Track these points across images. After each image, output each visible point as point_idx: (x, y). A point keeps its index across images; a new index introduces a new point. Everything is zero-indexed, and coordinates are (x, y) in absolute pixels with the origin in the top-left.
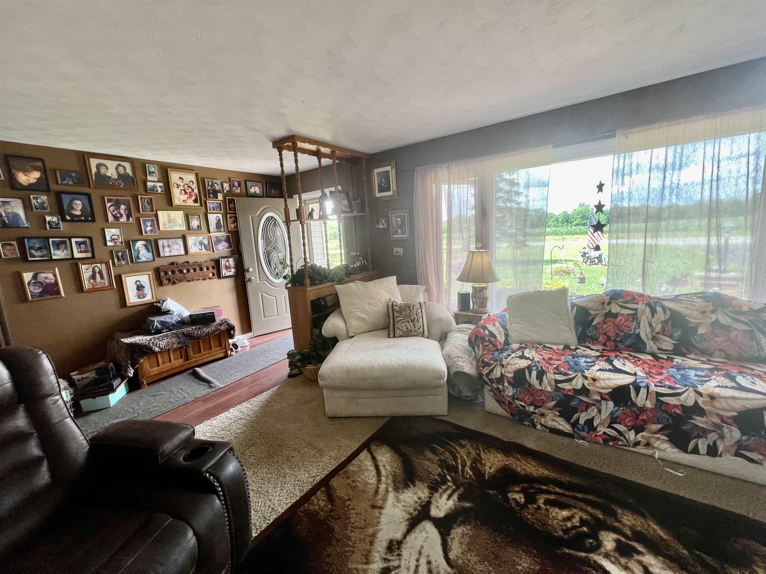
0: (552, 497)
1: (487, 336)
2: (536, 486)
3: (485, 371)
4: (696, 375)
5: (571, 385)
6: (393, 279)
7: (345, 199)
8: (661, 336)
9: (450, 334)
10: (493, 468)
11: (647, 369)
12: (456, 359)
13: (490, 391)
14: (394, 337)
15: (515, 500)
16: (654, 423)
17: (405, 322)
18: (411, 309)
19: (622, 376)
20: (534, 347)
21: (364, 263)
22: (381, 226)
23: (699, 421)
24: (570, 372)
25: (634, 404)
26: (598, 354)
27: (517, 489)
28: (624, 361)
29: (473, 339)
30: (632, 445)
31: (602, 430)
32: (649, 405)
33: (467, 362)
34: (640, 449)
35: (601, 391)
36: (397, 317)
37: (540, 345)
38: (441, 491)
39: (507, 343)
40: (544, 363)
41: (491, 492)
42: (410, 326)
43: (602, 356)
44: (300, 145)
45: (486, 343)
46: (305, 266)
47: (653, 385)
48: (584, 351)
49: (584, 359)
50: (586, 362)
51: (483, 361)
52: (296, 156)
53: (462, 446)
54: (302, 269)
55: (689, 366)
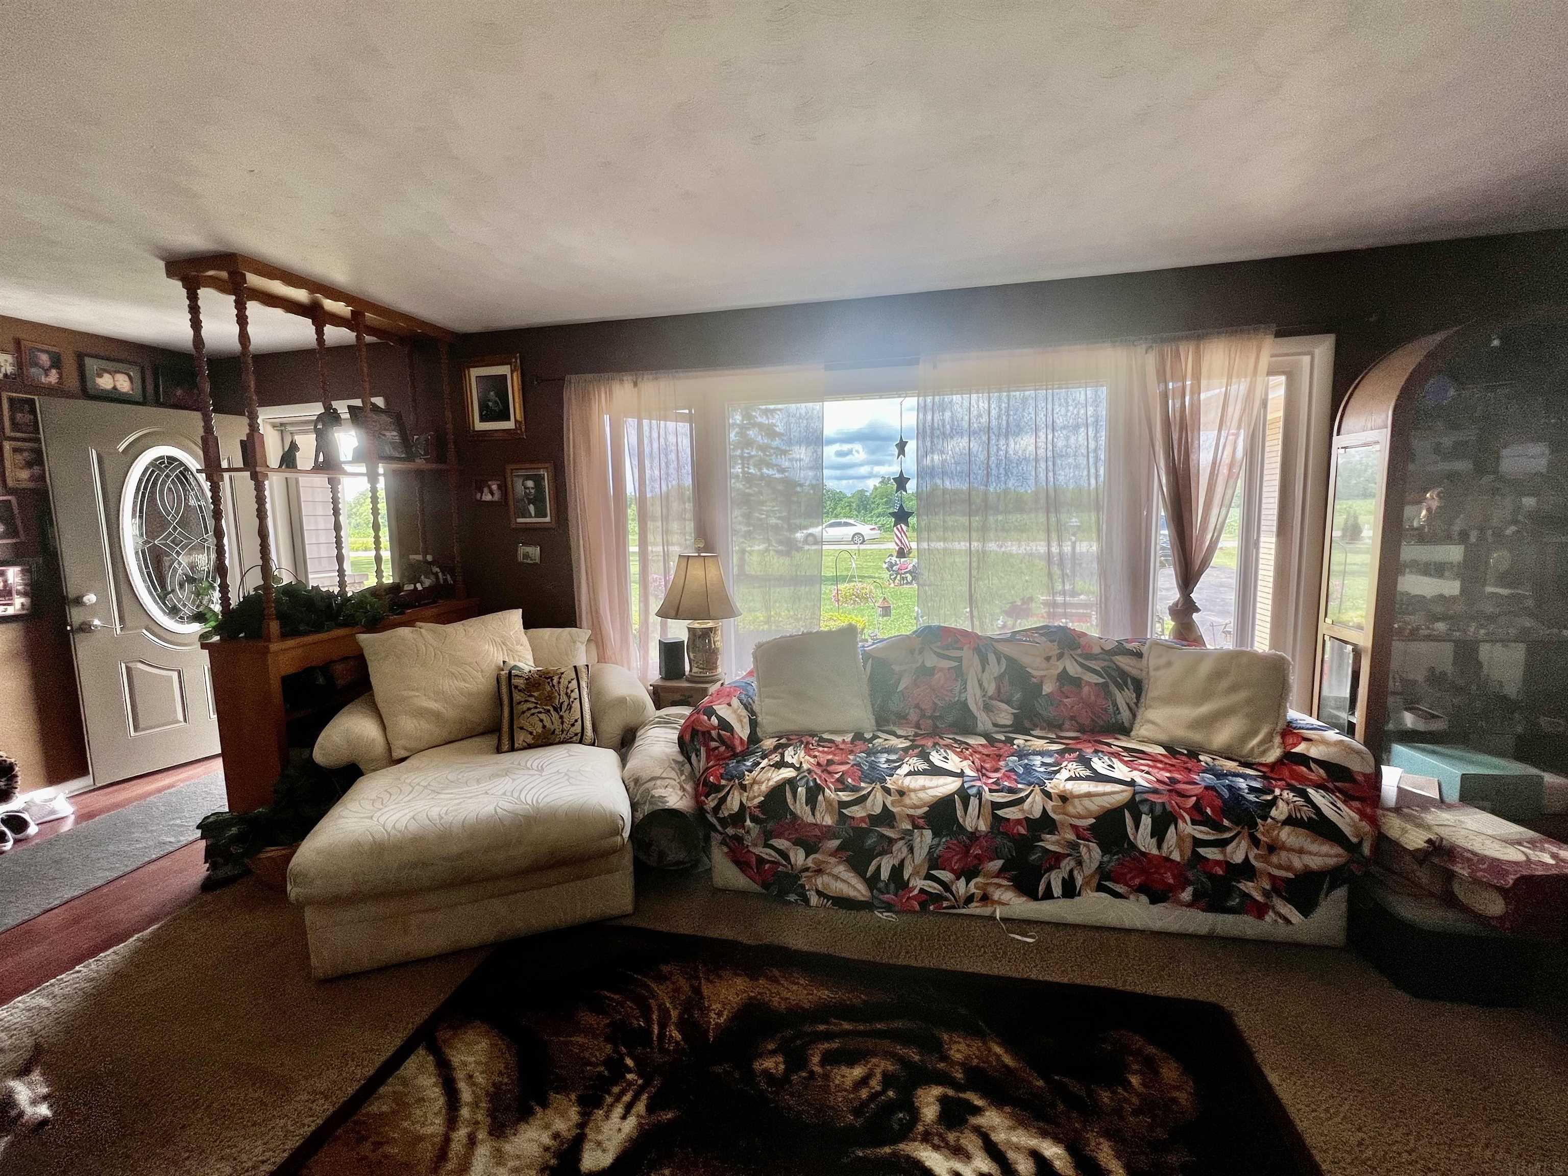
0: (835, 1045)
1: (714, 728)
2: (807, 1029)
3: (711, 803)
4: (1043, 764)
5: (864, 808)
6: (516, 616)
7: (393, 427)
8: (994, 702)
9: (642, 731)
10: (725, 1013)
11: (977, 762)
12: (651, 784)
13: (721, 843)
14: (512, 749)
15: (766, 1072)
16: (991, 860)
17: (540, 712)
18: (555, 681)
19: (942, 780)
20: (802, 742)
21: (445, 580)
22: (487, 497)
23: (1050, 842)
24: (863, 785)
25: (961, 828)
26: (908, 744)
27: (771, 1046)
28: (945, 751)
29: (687, 738)
30: (961, 905)
31: (918, 883)
32: (983, 827)
33: (673, 787)
34: (975, 909)
35: (911, 812)
36: (519, 703)
37: (813, 736)
38: (609, 1100)
39: (754, 739)
40: (819, 772)
41: (719, 1069)
42: (551, 721)
43: (912, 747)
44: (254, 280)
45: (713, 744)
46: (266, 587)
47: (986, 789)
48: (886, 740)
49: (886, 755)
50: (888, 761)
51: (706, 783)
52: (240, 307)
53: (661, 978)
54: (257, 595)
55: (1034, 750)
